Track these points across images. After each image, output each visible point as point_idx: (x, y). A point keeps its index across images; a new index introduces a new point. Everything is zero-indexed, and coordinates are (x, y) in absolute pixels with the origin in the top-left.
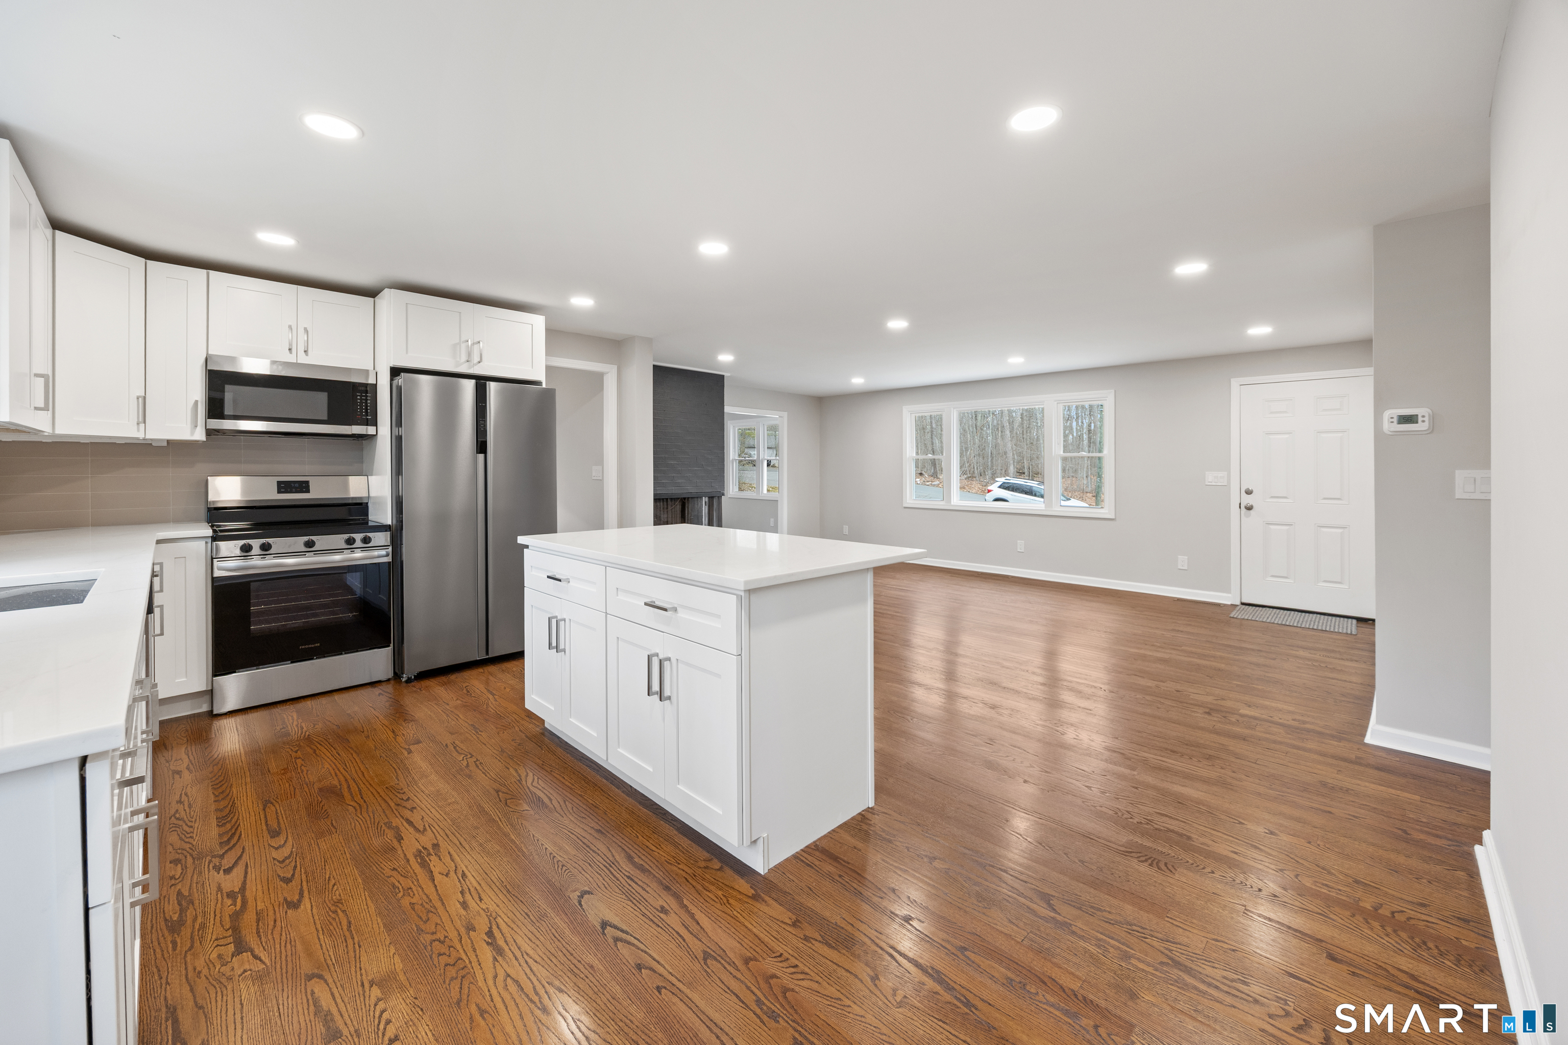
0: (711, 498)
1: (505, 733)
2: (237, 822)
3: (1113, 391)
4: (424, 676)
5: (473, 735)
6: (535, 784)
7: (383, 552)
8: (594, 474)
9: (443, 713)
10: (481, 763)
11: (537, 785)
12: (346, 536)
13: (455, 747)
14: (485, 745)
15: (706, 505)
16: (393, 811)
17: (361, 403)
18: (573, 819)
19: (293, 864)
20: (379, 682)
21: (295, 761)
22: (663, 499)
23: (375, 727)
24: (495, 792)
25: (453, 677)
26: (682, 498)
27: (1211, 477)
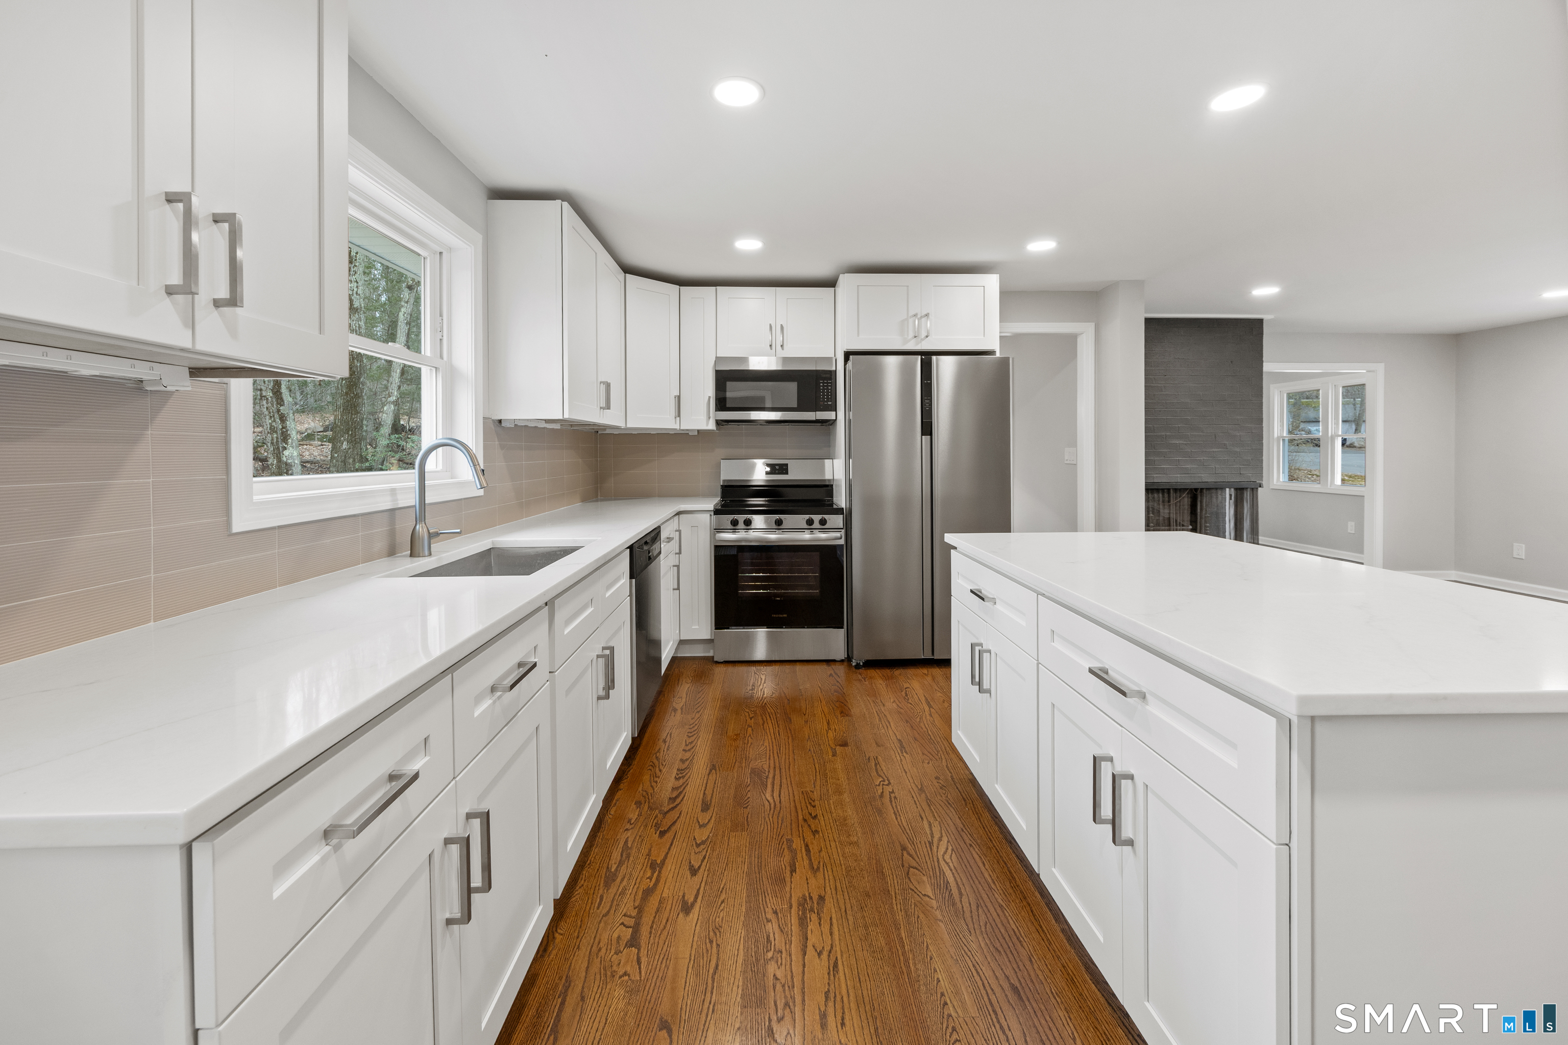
0: (1240, 491)
1: (931, 764)
2: (687, 780)
4: (871, 664)
5: (897, 754)
6: (947, 857)
7: (838, 535)
8: (1066, 458)
9: (876, 715)
10: (895, 798)
11: (949, 861)
12: (807, 517)
13: (876, 765)
14: (906, 773)
15: (1230, 499)
16: (798, 826)
17: (824, 389)
18: (983, 945)
19: (704, 853)
20: (834, 661)
21: (747, 729)
22: (1163, 490)
23: (815, 712)
24: (900, 849)
25: (897, 672)
26: (1191, 490)
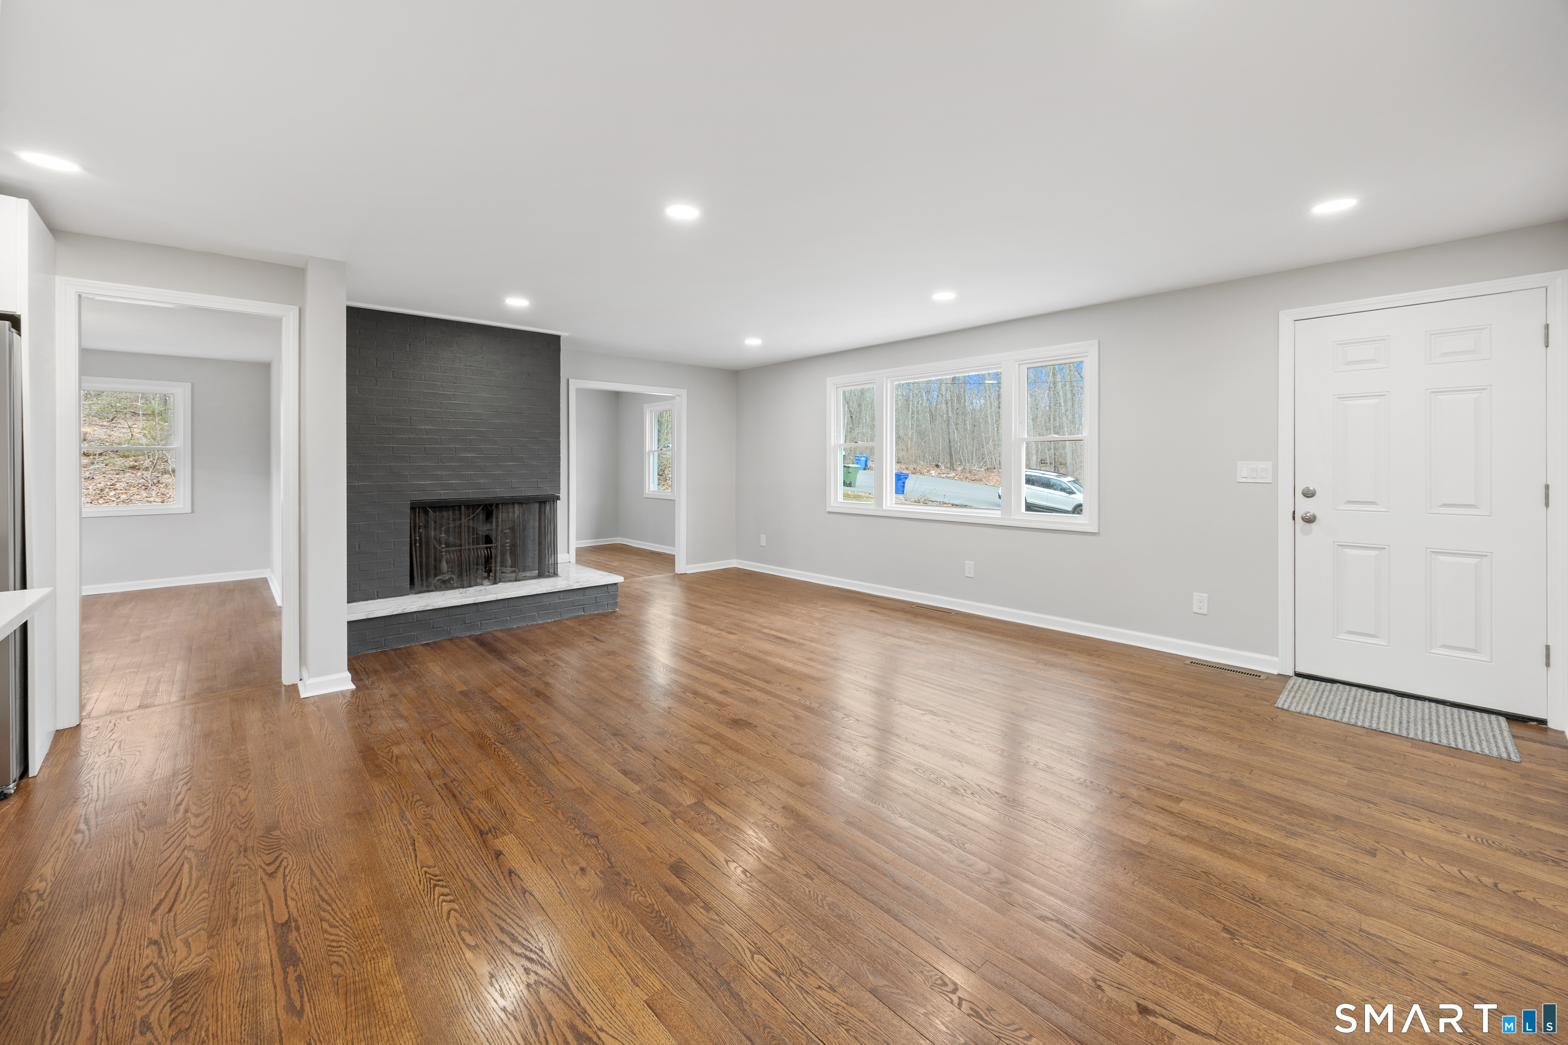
0: (543, 504)
3: (1096, 342)
27: (1245, 470)
